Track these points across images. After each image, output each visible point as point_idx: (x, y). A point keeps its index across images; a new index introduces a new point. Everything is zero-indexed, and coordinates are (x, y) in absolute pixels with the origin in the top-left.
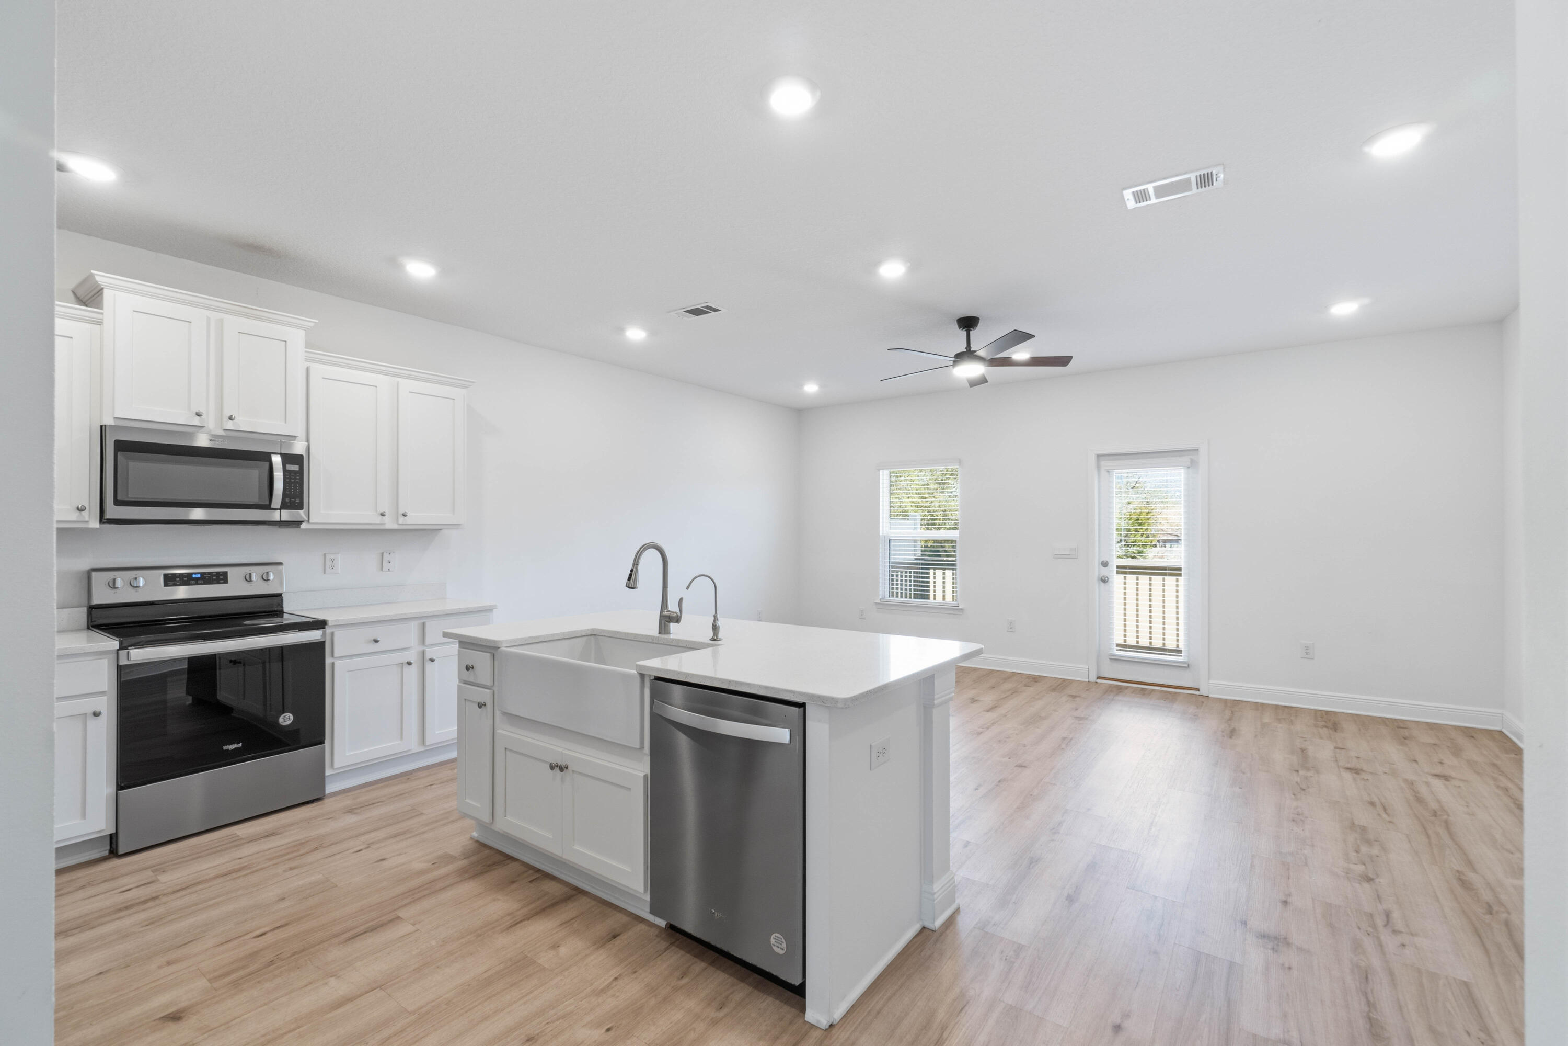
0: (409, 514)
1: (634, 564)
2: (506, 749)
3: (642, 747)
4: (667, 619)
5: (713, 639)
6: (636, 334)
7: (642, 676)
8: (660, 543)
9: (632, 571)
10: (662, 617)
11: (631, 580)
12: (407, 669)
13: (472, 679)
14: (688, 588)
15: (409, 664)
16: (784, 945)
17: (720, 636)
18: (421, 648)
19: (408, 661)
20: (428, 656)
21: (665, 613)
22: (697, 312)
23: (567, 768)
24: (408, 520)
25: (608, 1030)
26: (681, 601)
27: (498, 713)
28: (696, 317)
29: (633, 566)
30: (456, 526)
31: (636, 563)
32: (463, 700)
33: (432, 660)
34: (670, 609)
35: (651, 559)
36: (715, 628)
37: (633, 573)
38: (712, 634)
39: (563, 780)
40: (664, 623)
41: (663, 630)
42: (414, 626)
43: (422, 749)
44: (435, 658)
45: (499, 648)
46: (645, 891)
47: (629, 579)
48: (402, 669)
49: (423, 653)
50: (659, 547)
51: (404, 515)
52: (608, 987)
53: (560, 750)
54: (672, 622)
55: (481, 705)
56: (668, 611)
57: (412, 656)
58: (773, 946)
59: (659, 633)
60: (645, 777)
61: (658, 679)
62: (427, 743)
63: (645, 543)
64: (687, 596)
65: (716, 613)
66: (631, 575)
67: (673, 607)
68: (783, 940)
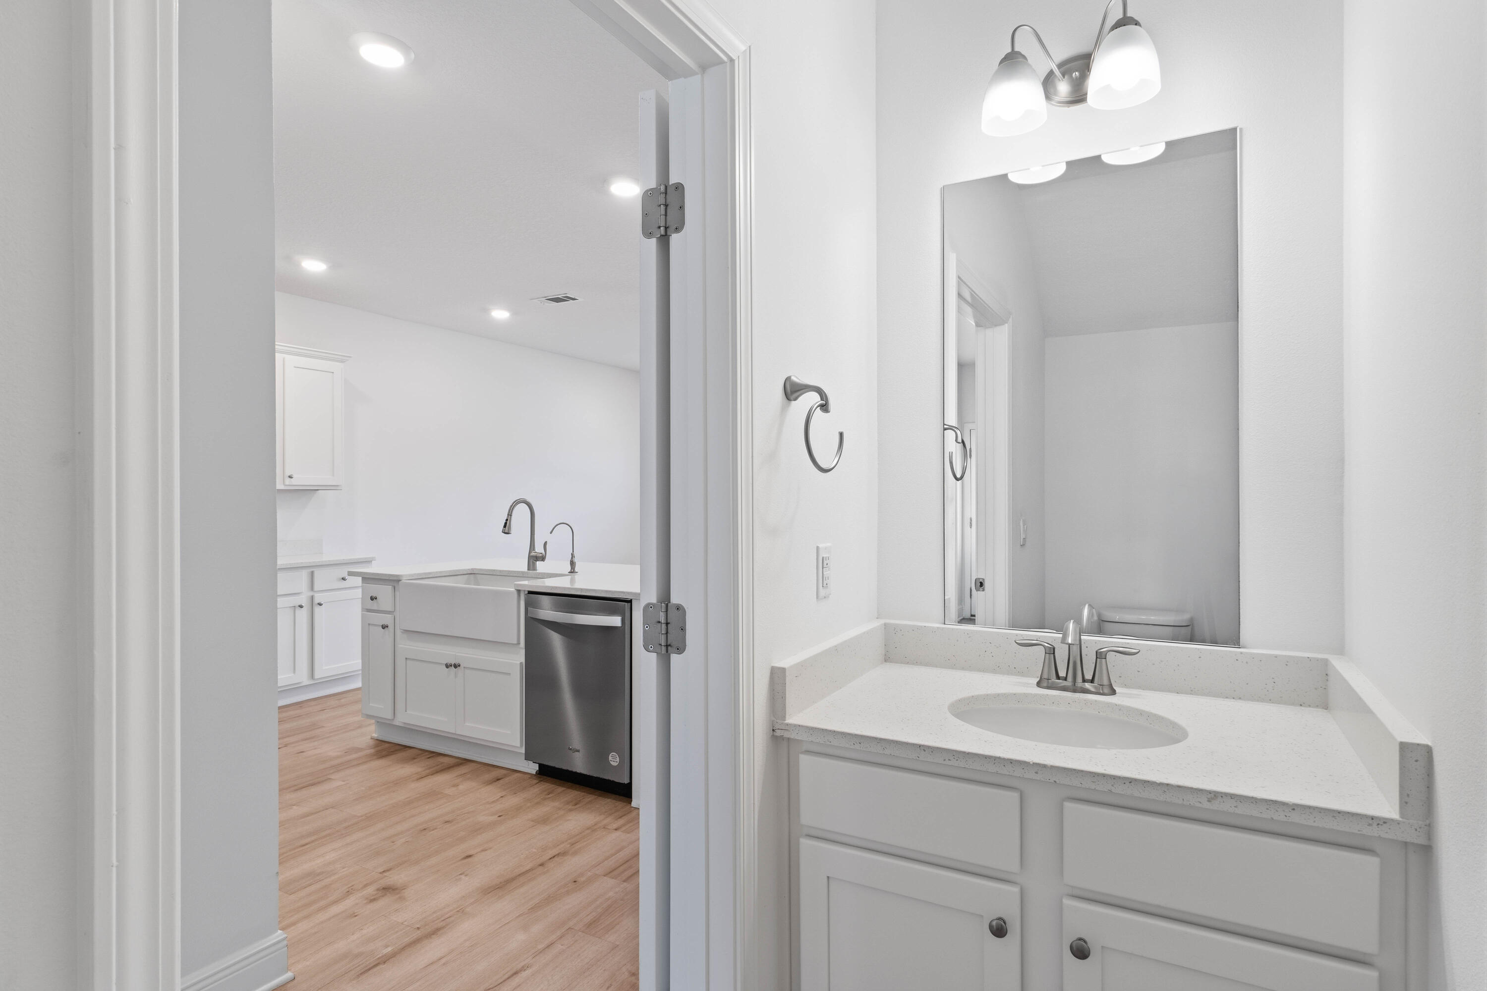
0: (294, 476)
1: (508, 515)
2: (406, 658)
3: (519, 643)
4: (534, 559)
5: (571, 572)
6: (500, 314)
7: (519, 591)
8: (529, 500)
9: (507, 520)
10: (530, 557)
11: (506, 528)
12: (298, 611)
13: (375, 608)
14: (551, 533)
15: (301, 607)
16: (618, 760)
17: (576, 570)
18: (311, 594)
19: (300, 604)
20: (317, 601)
21: (533, 554)
22: (557, 300)
23: (459, 666)
24: (293, 481)
25: (500, 816)
26: (545, 544)
27: (398, 632)
28: (557, 303)
29: (508, 517)
30: (335, 488)
31: (510, 514)
32: (367, 626)
33: (320, 604)
34: (536, 551)
35: (522, 511)
36: (572, 564)
37: (508, 522)
38: (570, 568)
39: (456, 676)
40: (533, 562)
41: (531, 566)
42: (304, 575)
43: (312, 682)
44: (322, 603)
45: (400, 580)
46: (521, 746)
47: (505, 526)
48: (295, 610)
49: (312, 598)
50: (528, 502)
51: (290, 477)
52: (497, 800)
53: (454, 653)
54: (538, 561)
55: (384, 627)
56: (535, 552)
57: (303, 600)
58: (611, 762)
59: (528, 570)
60: (521, 663)
61: (530, 592)
62: (316, 677)
63: (516, 499)
64: (550, 539)
65: (573, 552)
66: (506, 523)
67: (539, 549)
68: (617, 756)
